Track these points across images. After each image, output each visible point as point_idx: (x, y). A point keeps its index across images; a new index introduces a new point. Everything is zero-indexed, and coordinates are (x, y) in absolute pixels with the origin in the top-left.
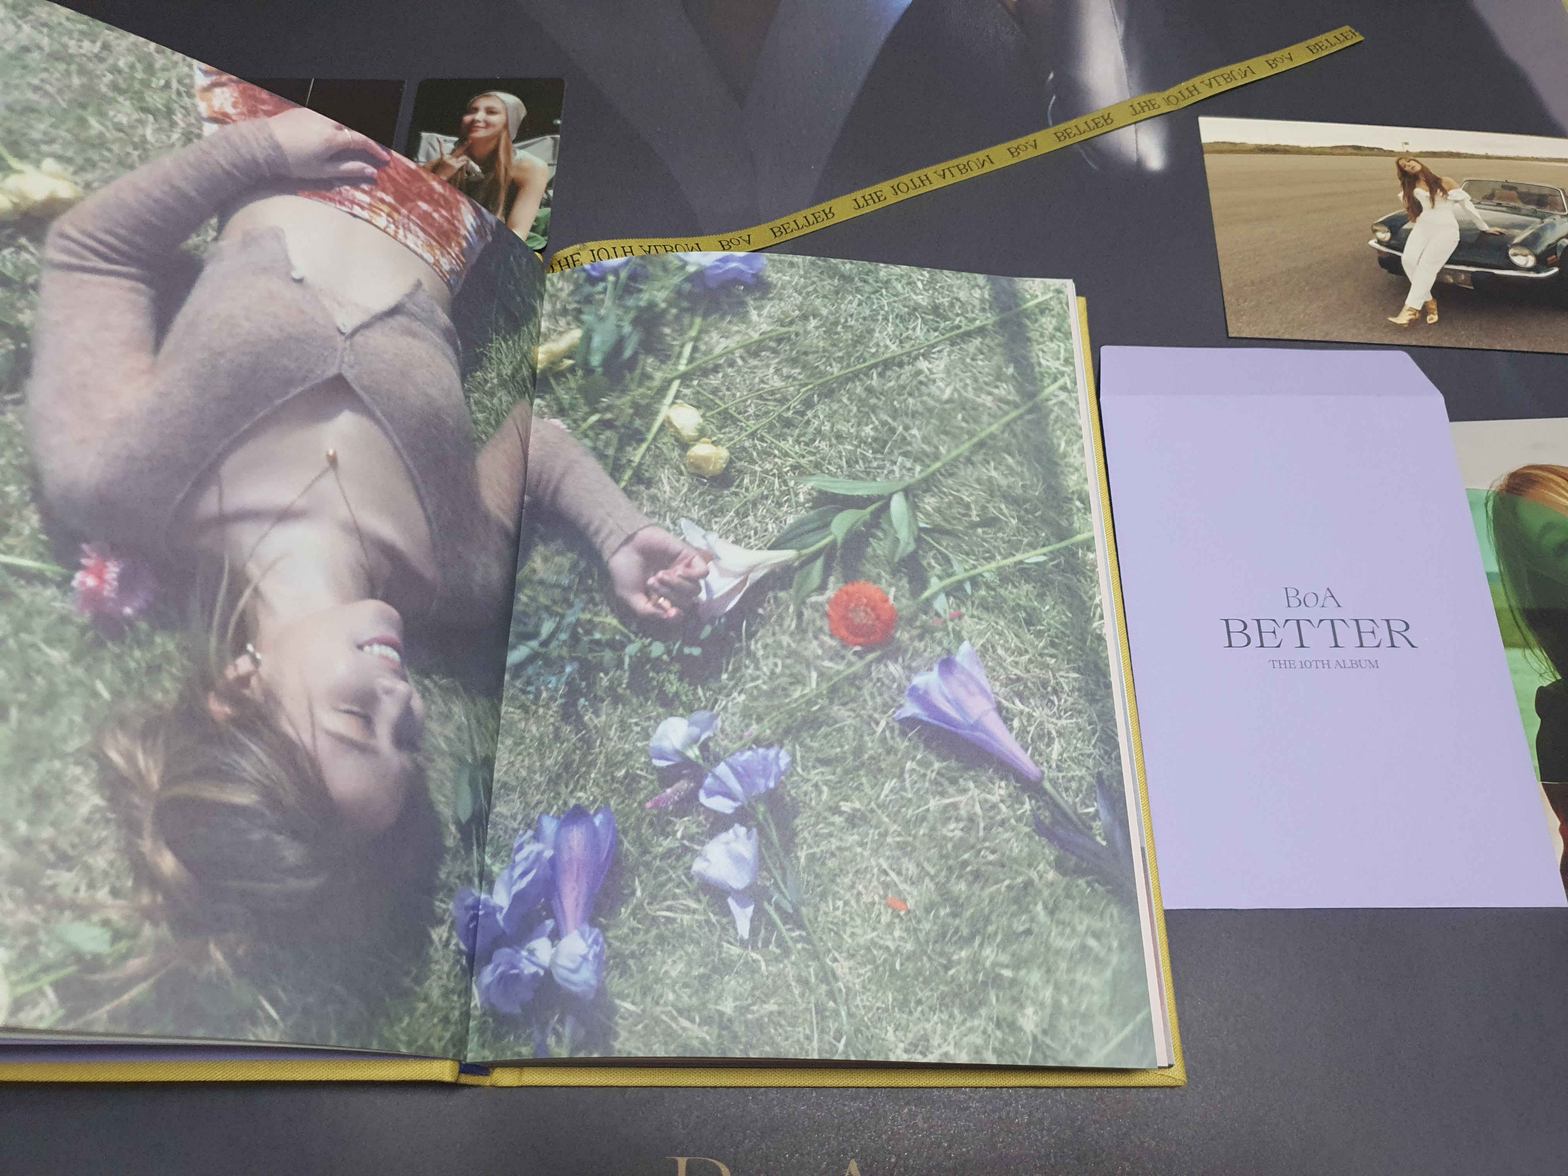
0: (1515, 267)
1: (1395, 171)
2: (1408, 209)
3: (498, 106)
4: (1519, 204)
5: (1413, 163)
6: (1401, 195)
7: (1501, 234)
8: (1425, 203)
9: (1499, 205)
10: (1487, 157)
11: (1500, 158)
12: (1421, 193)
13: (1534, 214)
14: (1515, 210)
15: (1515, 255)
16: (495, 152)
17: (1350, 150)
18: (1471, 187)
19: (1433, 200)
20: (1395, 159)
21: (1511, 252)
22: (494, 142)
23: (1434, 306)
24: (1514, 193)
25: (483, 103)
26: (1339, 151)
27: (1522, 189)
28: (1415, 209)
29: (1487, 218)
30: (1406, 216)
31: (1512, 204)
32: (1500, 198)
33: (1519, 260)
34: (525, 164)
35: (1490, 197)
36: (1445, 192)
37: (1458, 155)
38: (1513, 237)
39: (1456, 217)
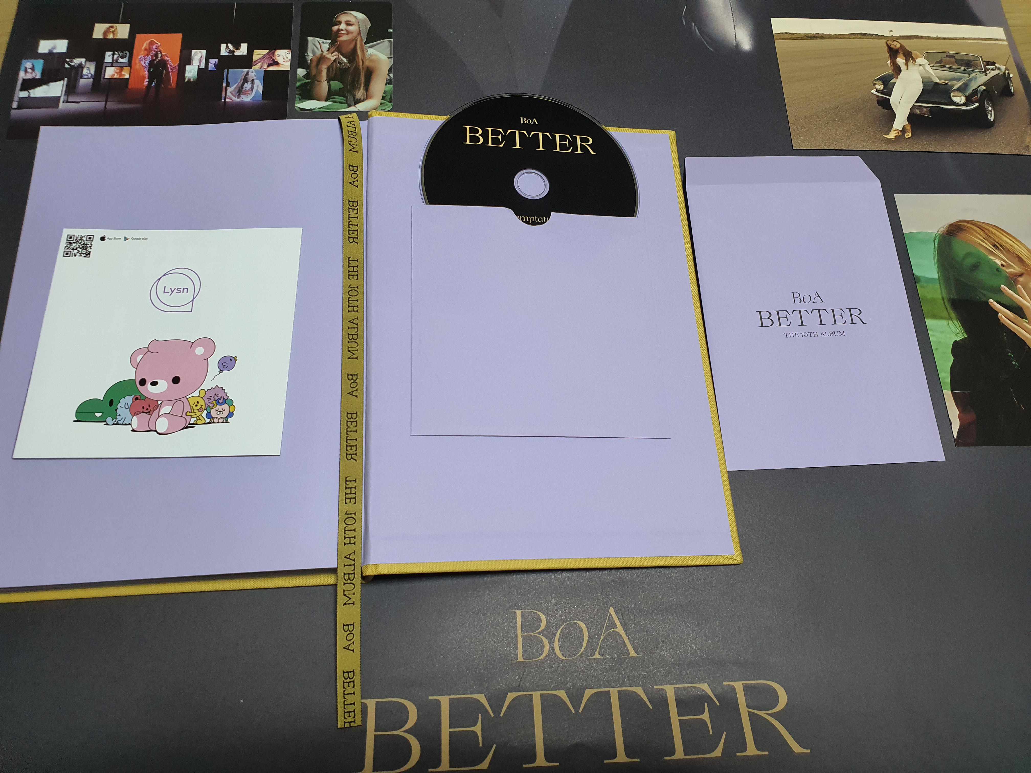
0: (954, 103)
1: (886, 48)
2: (893, 70)
3: (353, 20)
4: (956, 66)
5: (895, 43)
6: (889, 62)
7: (946, 84)
8: (903, 67)
9: (945, 67)
10: (938, 38)
11: (945, 39)
12: (900, 61)
13: (964, 72)
14: (954, 70)
15: (954, 96)
16: (354, 50)
17: (859, 36)
18: (929, 56)
19: (907, 65)
20: (886, 40)
21: (952, 94)
22: (354, 43)
23: (909, 127)
24: (953, 60)
25: (343, 18)
26: (853, 37)
27: (957, 57)
28: (897, 70)
29: (938, 75)
30: (893, 75)
31: (952, 66)
32: (945, 63)
33: (956, 99)
34: (373, 57)
35: (939, 62)
36: (914, 60)
37: (921, 37)
38: (953, 86)
39: (921, 75)
